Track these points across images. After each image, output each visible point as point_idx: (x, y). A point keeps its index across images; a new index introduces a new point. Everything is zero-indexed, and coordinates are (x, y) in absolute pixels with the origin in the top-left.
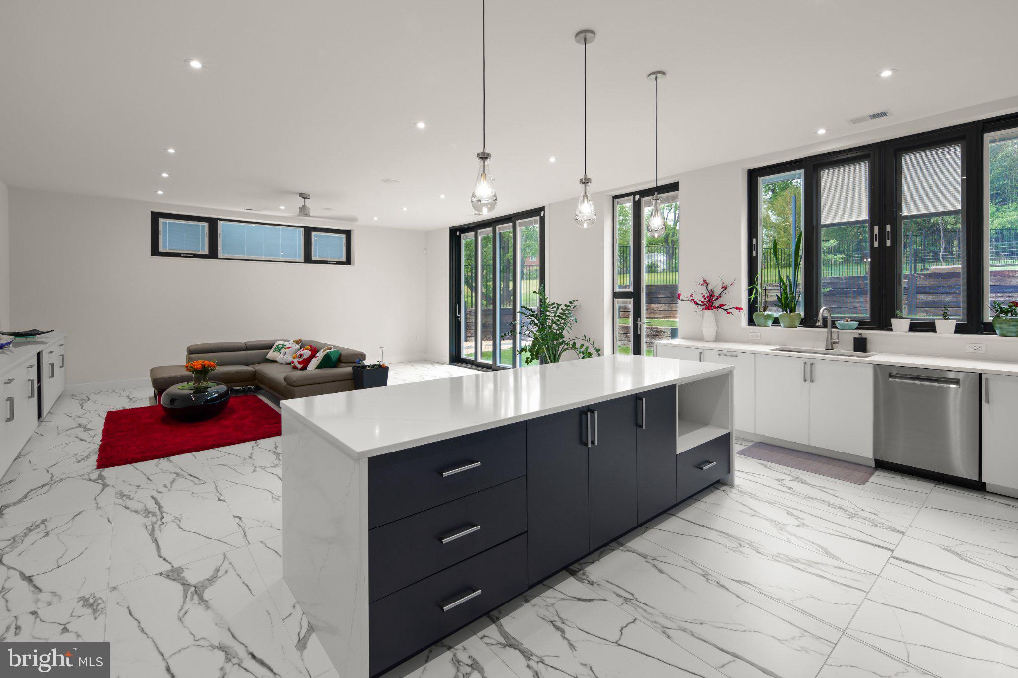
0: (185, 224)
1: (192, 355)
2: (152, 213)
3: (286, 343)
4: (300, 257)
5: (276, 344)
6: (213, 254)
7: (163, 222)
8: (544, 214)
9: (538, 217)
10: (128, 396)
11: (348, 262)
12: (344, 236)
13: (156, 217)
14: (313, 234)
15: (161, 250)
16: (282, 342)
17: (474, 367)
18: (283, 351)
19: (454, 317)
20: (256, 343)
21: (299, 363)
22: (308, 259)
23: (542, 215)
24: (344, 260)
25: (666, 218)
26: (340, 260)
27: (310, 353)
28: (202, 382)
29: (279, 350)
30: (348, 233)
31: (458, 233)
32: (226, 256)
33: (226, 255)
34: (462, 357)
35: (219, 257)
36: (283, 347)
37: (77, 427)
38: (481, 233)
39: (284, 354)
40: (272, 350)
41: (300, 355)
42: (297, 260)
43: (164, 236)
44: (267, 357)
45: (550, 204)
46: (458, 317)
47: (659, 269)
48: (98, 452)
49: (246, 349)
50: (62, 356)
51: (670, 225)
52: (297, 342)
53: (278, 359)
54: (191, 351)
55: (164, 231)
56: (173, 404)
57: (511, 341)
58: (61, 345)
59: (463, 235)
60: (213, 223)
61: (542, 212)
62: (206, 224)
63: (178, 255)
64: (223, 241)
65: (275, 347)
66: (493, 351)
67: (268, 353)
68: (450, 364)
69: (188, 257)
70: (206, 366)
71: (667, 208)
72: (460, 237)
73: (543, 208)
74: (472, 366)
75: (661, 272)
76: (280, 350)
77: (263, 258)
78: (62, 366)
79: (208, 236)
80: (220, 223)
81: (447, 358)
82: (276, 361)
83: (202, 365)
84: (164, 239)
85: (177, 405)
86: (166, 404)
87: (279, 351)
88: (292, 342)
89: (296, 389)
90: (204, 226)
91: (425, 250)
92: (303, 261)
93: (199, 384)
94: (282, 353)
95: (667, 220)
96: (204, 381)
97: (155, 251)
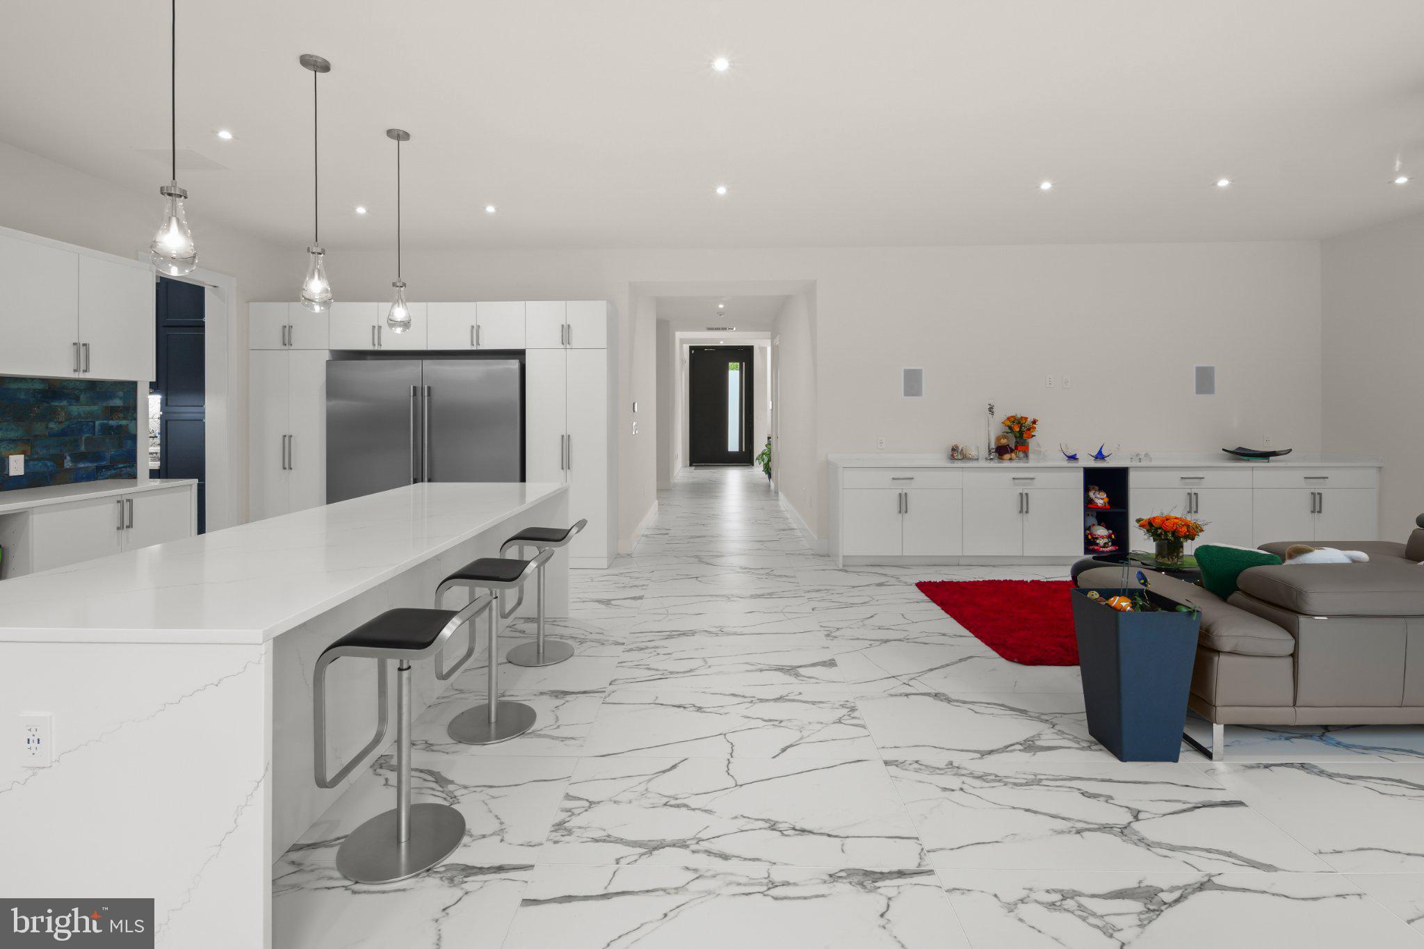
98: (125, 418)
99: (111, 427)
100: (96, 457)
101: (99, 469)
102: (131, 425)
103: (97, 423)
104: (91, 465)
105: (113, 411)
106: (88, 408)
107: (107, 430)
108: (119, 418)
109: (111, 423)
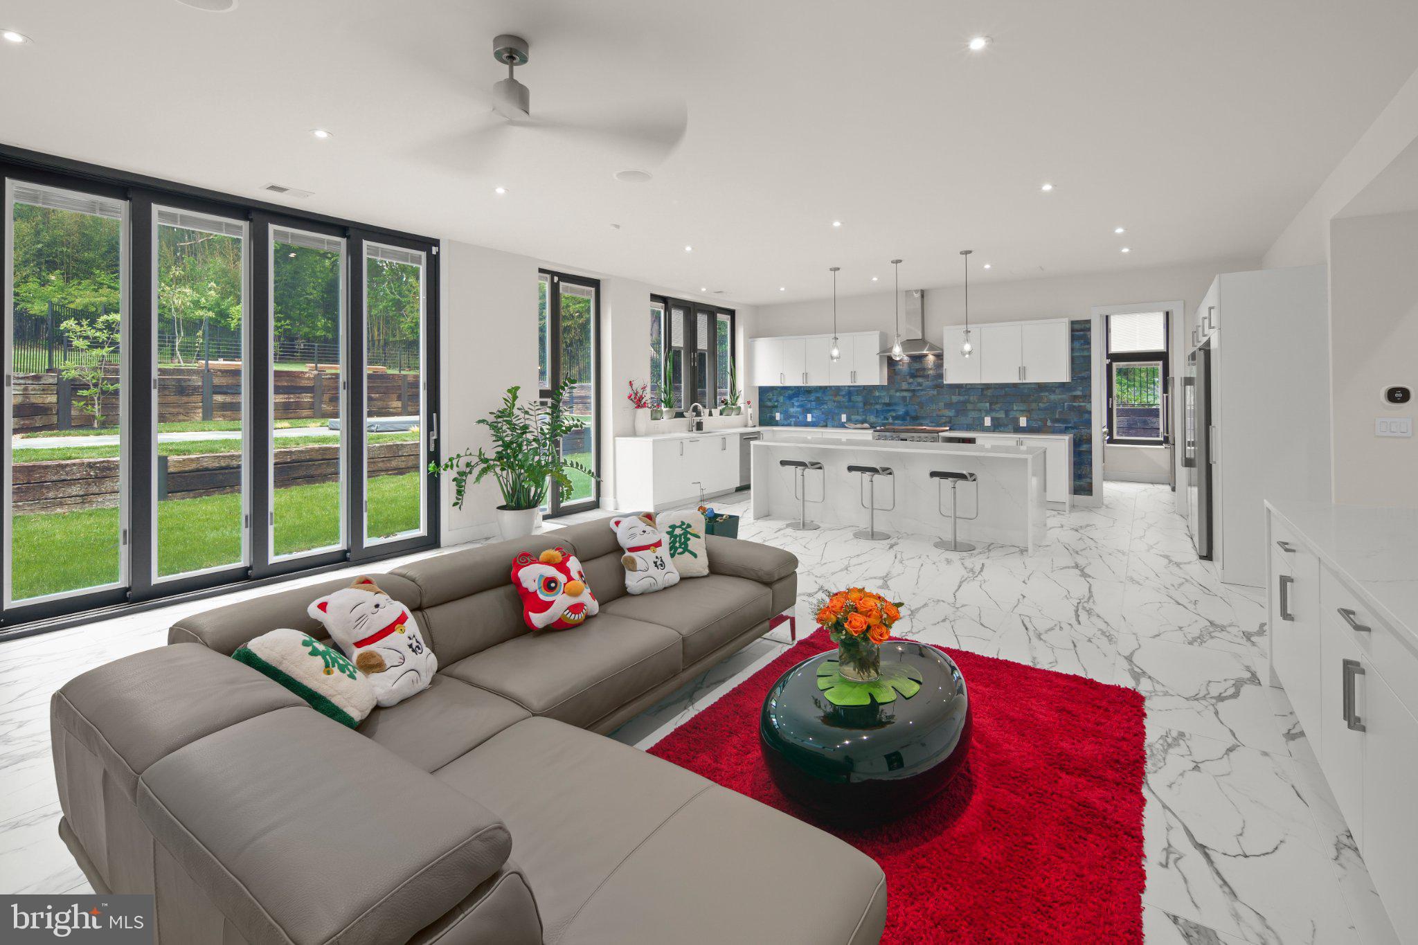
98: (1083, 402)
99: (1074, 407)
100: (1065, 421)
101: (1067, 428)
102: (1088, 406)
103: (1066, 404)
104: (1062, 426)
105: (1075, 398)
106: (1060, 396)
107: (1071, 408)
108: (1080, 402)
109: (1074, 404)
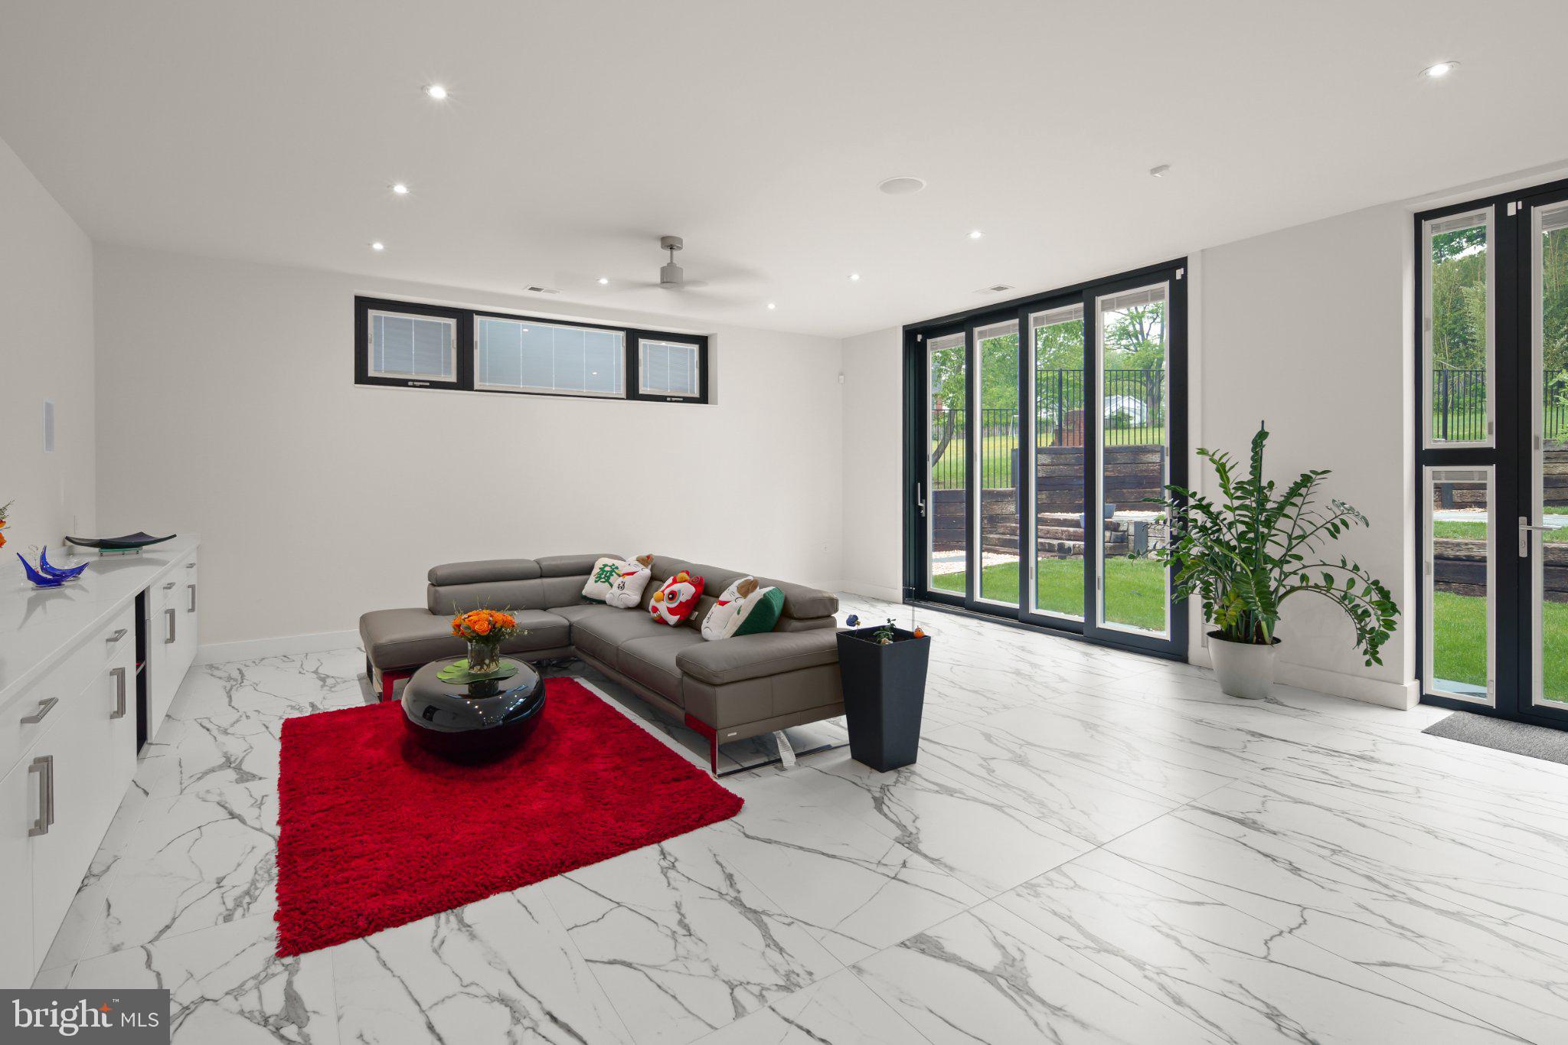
0: (415, 321)
1: (442, 589)
2: (357, 298)
3: (617, 563)
4: (618, 388)
5: (599, 564)
6: (465, 381)
7: (375, 317)
8: (1185, 276)
9: (1165, 285)
10: (316, 672)
11: (703, 398)
12: (695, 348)
13: (363, 305)
14: (642, 342)
15: (371, 373)
16: (610, 562)
17: (966, 612)
18: (616, 581)
19: (912, 506)
20: (558, 562)
21: (671, 611)
22: (633, 392)
23: (1178, 277)
24: (696, 394)
25: (1148, 334)
26: (688, 395)
27: (692, 590)
28: (487, 661)
29: (606, 576)
30: (702, 342)
31: (919, 338)
32: (487, 386)
33: (487, 384)
34: (929, 590)
35: (475, 388)
36: (613, 571)
37: (221, 767)
38: (982, 334)
39: (622, 587)
40: (592, 578)
41: (670, 594)
42: (614, 394)
43: (378, 345)
44: (584, 592)
45: (1203, 251)
46: (920, 508)
47: (1132, 422)
48: (275, 871)
49: (541, 576)
50: (192, 587)
51: (1156, 346)
52: (645, 561)
53: (608, 597)
54: (438, 580)
55: (378, 335)
56: (430, 719)
57: (963, 553)
58: (191, 566)
59: (929, 342)
60: (464, 319)
61: (1179, 273)
62: (452, 322)
63: (403, 383)
64: (482, 353)
65: (596, 571)
66: (967, 571)
67: (585, 582)
68: (904, 603)
69: (421, 387)
70: (498, 625)
71: (1150, 315)
72: (923, 345)
73: (1182, 262)
74: (958, 609)
75: (1135, 428)
76: (609, 578)
77: (554, 390)
78: (192, 610)
79: (455, 346)
80: (477, 319)
81: (898, 591)
82: (602, 602)
83: (489, 622)
84: (378, 352)
85: (441, 724)
86: (416, 716)
87: (607, 581)
88: (632, 559)
89: (719, 690)
90: (449, 326)
91: (841, 374)
92: (624, 396)
93: (482, 668)
94: (615, 585)
95: (1149, 338)
96: (492, 660)
97: (362, 376)
